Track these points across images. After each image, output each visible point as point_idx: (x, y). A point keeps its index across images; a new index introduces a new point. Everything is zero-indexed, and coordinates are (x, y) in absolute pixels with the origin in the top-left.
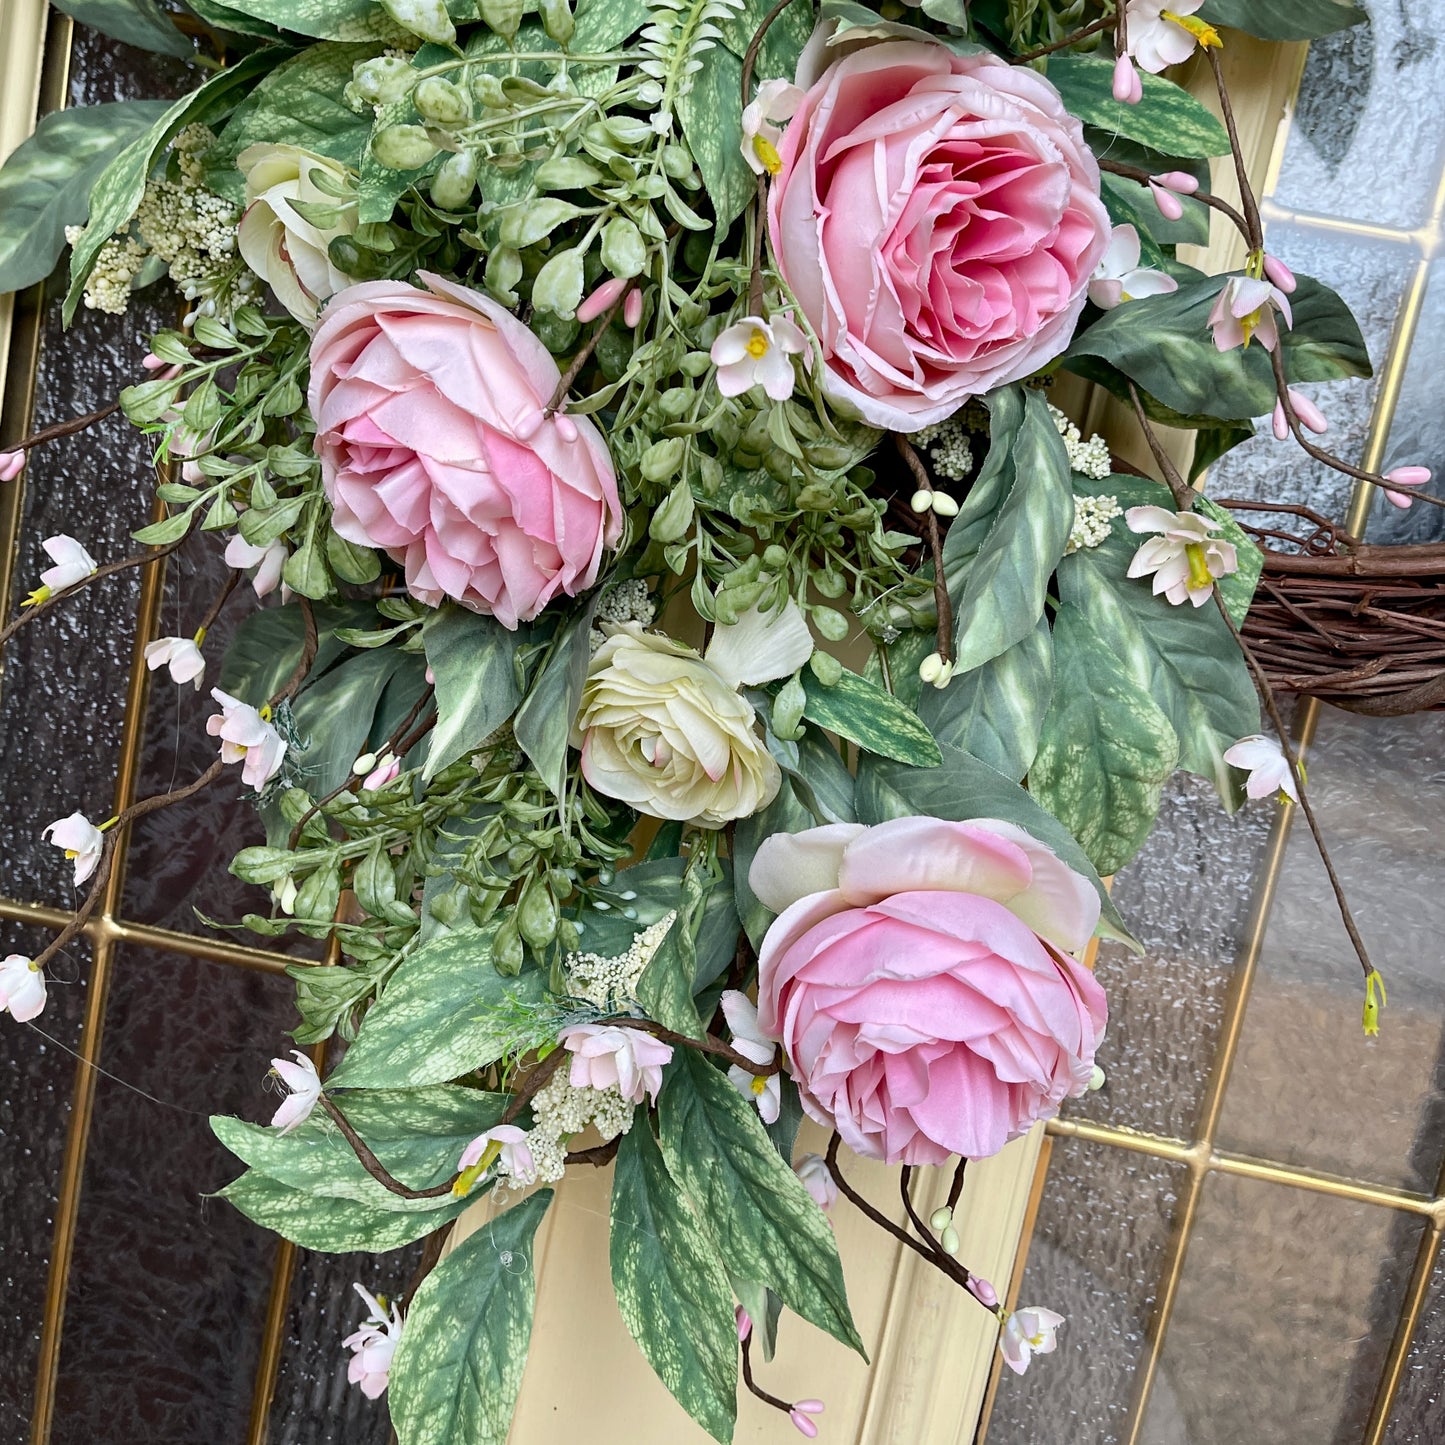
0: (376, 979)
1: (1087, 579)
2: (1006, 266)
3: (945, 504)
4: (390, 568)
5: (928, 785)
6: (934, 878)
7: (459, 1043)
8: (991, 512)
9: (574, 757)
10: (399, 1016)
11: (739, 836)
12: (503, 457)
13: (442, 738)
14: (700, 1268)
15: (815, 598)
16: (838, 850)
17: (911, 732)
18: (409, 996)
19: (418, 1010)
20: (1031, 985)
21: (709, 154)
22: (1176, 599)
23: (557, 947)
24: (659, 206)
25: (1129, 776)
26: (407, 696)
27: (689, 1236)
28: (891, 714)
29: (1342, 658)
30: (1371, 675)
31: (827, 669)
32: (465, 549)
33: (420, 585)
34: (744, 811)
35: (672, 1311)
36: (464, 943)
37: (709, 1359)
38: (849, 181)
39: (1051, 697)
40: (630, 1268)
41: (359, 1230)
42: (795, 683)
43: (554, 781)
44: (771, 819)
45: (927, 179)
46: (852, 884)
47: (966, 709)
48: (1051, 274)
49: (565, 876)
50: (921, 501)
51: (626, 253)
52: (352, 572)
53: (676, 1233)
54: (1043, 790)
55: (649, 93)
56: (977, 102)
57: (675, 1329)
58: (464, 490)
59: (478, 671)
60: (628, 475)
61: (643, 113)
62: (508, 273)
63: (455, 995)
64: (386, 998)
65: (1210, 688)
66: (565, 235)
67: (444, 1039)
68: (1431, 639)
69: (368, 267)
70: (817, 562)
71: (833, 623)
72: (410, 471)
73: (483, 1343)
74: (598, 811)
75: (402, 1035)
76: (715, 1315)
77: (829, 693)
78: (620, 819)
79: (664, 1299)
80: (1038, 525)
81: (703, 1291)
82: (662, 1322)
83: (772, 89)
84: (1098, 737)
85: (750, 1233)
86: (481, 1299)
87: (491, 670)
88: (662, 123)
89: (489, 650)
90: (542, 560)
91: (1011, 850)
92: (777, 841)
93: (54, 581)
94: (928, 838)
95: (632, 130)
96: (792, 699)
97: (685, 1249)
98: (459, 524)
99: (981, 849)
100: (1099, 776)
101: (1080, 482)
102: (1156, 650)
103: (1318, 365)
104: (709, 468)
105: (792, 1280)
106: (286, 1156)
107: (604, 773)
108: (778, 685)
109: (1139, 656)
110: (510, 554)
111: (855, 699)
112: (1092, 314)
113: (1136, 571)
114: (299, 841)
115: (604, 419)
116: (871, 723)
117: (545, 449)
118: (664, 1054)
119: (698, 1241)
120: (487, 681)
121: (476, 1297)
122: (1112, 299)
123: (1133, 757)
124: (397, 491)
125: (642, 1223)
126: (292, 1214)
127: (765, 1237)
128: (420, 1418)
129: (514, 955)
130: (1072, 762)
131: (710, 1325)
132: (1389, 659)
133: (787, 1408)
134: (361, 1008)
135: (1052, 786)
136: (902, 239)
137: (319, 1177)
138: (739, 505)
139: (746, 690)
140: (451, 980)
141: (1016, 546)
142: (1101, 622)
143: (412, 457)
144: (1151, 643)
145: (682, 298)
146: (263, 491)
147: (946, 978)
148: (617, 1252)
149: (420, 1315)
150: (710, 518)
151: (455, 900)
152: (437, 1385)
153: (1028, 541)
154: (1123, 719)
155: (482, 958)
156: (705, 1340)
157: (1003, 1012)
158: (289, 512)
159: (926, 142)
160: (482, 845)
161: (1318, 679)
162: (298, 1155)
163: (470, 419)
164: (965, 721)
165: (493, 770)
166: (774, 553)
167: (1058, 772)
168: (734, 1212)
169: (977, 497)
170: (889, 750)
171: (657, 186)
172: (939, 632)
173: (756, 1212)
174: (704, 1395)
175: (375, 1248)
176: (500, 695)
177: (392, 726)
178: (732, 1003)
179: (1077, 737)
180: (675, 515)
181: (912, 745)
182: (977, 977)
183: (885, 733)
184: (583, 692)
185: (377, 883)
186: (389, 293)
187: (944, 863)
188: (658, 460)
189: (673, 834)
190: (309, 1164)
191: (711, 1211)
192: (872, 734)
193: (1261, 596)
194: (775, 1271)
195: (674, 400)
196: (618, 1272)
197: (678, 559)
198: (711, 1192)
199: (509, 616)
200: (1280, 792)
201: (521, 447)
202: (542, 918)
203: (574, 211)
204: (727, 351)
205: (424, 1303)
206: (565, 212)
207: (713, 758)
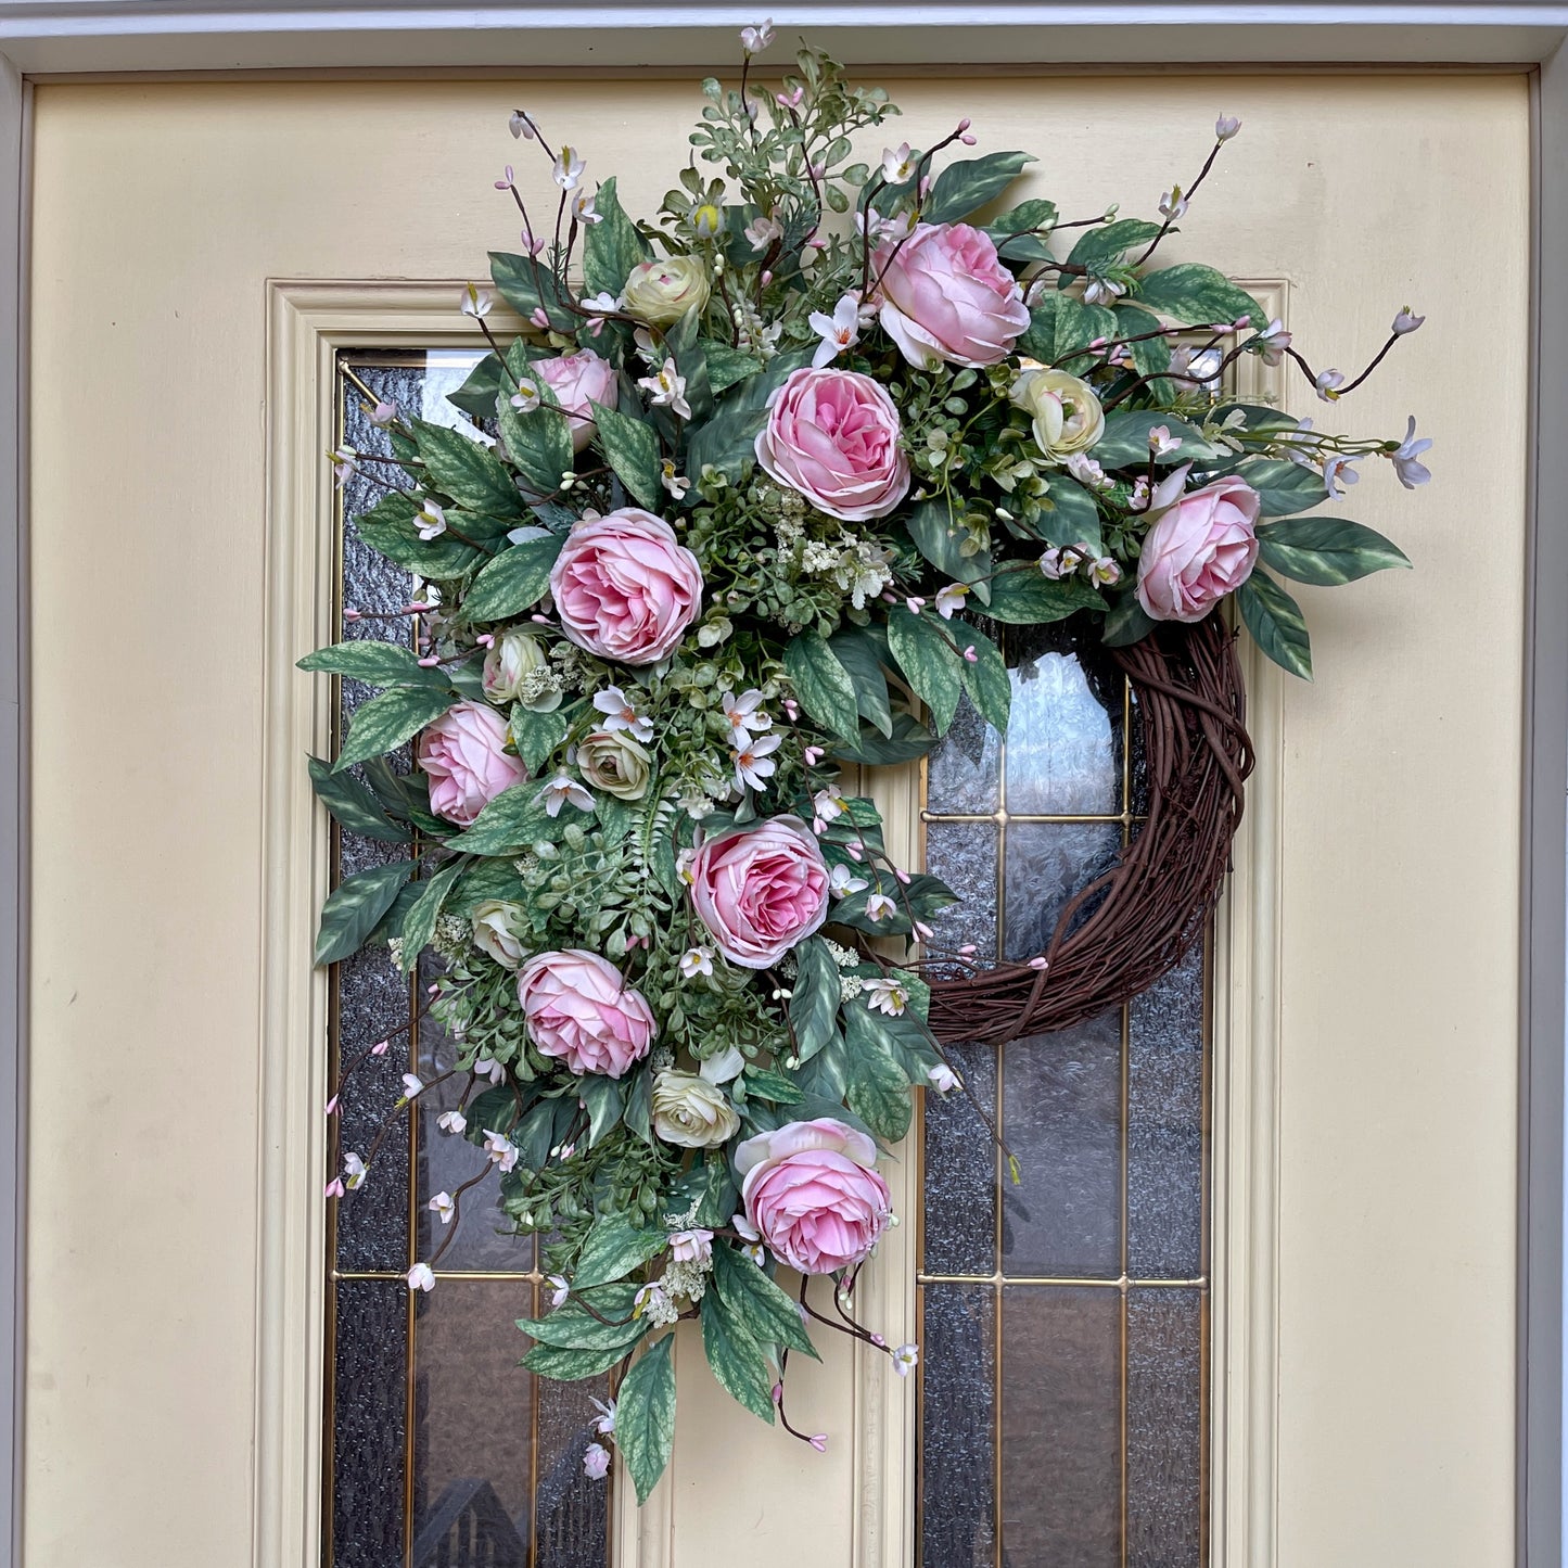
0: (580, 1244)
1: (855, 1011)
2: (790, 899)
3: (786, 994)
4: (560, 1066)
5: (803, 1111)
6: (806, 1146)
7: (623, 1261)
8: (802, 995)
9: (652, 1128)
10: (594, 1256)
11: (728, 1148)
12: (606, 1013)
13: (594, 1129)
14: (746, 1343)
15: (742, 1041)
16: (766, 1143)
17: (792, 1090)
18: (596, 1249)
19: (602, 1252)
20: (850, 1180)
21: (665, 877)
22: (893, 1013)
23: (658, 1210)
24: (652, 908)
25: (889, 1091)
26: (567, 1118)
27: (738, 1330)
28: (783, 1084)
29: (974, 1023)
30: (987, 1029)
31: (752, 1071)
32: (594, 1050)
33: (576, 1068)
34: (727, 1136)
35: (737, 1369)
36: (616, 1220)
37: (757, 1385)
38: (721, 879)
39: (848, 1065)
40: (715, 1353)
41: (588, 1366)
42: (740, 1078)
43: (647, 1138)
44: (740, 1135)
45: (751, 875)
46: (775, 1155)
47: (813, 1076)
48: (810, 896)
49: (656, 1179)
50: (776, 995)
51: (642, 929)
52: (542, 1067)
53: (733, 1332)
54: (855, 1105)
55: (638, 862)
56: (764, 846)
57: (740, 1377)
58: (594, 1028)
59: (604, 1100)
60: (654, 1007)
61: (637, 869)
62: (596, 939)
63: (617, 1242)
64: (586, 1251)
65: (918, 1047)
66: (616, 924)
67: (616, 1261)
68: (1007, 1009)
69: (537, 948)
70: (740, 1027)
71: (751, 1051)
72: (570, 1025)
73: (655, 1402)
74: (665, 1150)
75: (595, 1264)
76: (756, 1363)
77: (755, 1080)
78: (676, 1152)
79: (733, 1363)
80: (826, 996)
81: (749, 1354)
82: (734, 1375)
83: (686, 854)
84: (872, 1078)
85: (763, 1318)
86: (650, 1384)
87: (609, 1098)
88: (645, 873)
89: (607, 1089)
90: (626, 1049)
91: (834, 1129)
92: (743, 1146)
93: (409, 1094)
94: (801, 1130)
95: (634, 877)
96: (740, 1086)
97: (738, 1337)
98: (591, 1040)
99: (821, 1130)
100: (877, 1094)
101: (845, 970)
102: (892, 1037)
103: (938, 902)
104: (686, 997)
105: (784, 1335)
106: (552, 1332)
107: (667, 1133)
108: (732, 1081)
109: (884, 1040)
110: (613, 1049)
111: (766, 1081)
112: (834, 902)
113: (873, 1004)
114: (530, 1193)
115: (641, 989)
116: (775, 1090)
117: (622, 1007)
118: (710, 1236)
119: (743, 1332)
120: (608, 1103)
121: (649, 1381)
122: (841, 895)
123: (889, 1083)
124: (567, 1033)
125: (717, 1333)
126: (556, 1366)
127: (770, 1319)
128: (632, 1444)
129: (640, 1219)
130: (864, 1090)
131: (755, 1368)
132: (992, 1021)
133: (808, 1439)
134: (575, 1259)
135: (858, 1102)
136: (745, 901)
137: (568, 1339)
138: (702, 1011)
139: (719, 1086)
140: (614, 1237)
141: (817, 1006)
142: (865, 1028)
143: (569, 1018)
144: (887, 1032)
145: (665, 936)
146: (499, 1039)
147: (813, 1183)
148: (708, 1348)
149: (623, 1398)
150: (691, 1017)
151: (608, 1202)
152: (637, 1426)
153: (823, 1002)
154: (880, 1067)
155: (626, 1225)
156: (754, 1377)
157: (840, 1192)
158: (512, 1046)
159: (748, 864)
160: (619, 1172)
161: (964, 1035)
162: (557, 1331)
163: (592, 1001)
164: (815, 1081)
165: (617, 1140)
166: (720, 1027)
167: (859, 1095)
168: (754, 1311)
169: (798, 989)
170: (785, 1100)
171: (648, 899)
172: (792, 1047)
173: (764, 1309)
174: (758, 1403)
175: (597, 1373)
176: (615, 1107)
177: (562, 1133)
178: (737, 1220)
179: (863, 1079)
180: (677, 1019)
181: (793, 1096)
182: (827, 1180)
183: (782, 1093)
184: (651, 1099)
185: (569, 1206)
186: (550, 958)
187: (810, 1139)
188: (666, 1000)
189: (701, 1154)
190: (563, 1334)
191: (745, 1315)
192: (777, 1094)
193: (932, 1004)
194: (777, 1333)
195: (668, 976)
196: (710, 1356)
197: (681, 1037)
198: (744, 1306)
199: (615, 1074)
200: (954, 1086)
201: (613, 1008)
202: (651, 1200)
203: (618, 913)
204: (686, 962)
205: (625, 1392)
206: (612, 915)
207: (710, 1116)
